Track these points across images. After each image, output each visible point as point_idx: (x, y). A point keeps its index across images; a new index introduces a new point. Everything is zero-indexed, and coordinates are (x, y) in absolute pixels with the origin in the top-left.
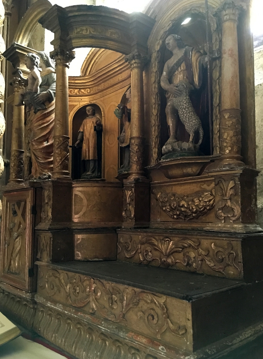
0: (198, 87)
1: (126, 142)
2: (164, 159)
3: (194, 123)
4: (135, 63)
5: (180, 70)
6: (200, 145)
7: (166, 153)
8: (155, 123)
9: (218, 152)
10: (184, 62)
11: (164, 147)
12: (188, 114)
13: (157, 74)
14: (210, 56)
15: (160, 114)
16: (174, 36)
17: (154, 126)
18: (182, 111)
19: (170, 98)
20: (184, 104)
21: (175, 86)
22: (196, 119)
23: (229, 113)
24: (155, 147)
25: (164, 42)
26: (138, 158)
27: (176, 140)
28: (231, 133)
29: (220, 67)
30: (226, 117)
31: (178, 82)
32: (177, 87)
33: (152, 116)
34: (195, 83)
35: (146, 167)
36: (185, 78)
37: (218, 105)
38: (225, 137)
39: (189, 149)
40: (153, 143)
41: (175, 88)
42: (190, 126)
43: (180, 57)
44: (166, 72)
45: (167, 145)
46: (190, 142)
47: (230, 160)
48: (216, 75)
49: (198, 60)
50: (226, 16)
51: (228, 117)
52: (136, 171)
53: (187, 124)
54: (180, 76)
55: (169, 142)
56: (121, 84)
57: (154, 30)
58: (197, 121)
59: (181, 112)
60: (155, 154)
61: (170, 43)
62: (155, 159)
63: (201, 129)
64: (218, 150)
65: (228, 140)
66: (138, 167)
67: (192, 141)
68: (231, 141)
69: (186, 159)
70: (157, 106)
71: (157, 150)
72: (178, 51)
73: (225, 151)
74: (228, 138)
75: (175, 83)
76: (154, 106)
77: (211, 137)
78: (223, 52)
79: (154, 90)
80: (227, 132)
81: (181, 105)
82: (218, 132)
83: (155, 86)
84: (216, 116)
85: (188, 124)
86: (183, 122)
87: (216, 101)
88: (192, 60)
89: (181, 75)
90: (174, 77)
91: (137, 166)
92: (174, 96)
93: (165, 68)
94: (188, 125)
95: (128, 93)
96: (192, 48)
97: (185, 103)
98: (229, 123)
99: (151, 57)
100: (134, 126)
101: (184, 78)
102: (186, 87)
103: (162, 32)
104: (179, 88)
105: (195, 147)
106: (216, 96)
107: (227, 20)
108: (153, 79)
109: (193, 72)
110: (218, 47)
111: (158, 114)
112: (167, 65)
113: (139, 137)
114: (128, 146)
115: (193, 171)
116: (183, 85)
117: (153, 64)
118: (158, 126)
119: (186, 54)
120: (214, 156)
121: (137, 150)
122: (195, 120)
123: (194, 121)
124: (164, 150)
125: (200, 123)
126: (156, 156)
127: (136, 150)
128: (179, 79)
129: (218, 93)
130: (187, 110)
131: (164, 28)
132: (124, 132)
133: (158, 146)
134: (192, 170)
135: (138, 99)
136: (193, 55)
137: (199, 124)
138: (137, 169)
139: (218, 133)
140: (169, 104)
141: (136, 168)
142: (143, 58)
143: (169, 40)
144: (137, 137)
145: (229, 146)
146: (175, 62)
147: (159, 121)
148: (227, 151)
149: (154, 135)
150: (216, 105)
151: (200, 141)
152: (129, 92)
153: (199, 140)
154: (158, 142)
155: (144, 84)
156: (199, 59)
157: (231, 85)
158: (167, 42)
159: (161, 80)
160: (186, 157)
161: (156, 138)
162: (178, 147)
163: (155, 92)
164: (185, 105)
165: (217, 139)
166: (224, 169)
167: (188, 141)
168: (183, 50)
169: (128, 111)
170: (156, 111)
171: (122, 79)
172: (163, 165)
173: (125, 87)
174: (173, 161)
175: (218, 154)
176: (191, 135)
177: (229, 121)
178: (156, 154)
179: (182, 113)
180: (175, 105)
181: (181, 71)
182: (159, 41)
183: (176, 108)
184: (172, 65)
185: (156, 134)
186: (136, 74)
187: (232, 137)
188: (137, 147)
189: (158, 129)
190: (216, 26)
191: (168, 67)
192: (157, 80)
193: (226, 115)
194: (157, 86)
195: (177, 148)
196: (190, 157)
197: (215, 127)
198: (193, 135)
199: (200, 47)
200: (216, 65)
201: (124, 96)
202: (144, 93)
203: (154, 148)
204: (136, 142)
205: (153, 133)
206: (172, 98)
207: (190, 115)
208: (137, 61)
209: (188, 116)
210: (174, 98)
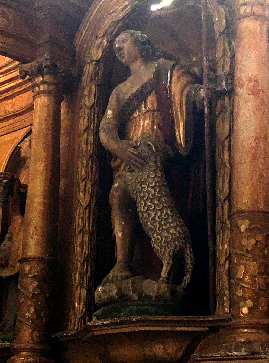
0: (183, 152)
1: (12, 266)
2: (98, 318)
3: (172, 234)
4: (43, 83)
5: (143, 108)
6: (186, 289)
7: (104, 304)
8: (84, 226)
9: (227, 310)
10: (154, 92)
11: (100, 289)
12: (159, 214)
13: (94, 110)
14: (210, 87)
15: (95, 205)
16: (133, 34)
17: (80, 233)
18: (145, 204)
19: (121, 171)
20: (150, 189)
21: (131, 146)
22: (177, 225)
23: (249, 219)
24: (81, 285)
25: (111, 43)
26: (36, 311)
27: (127, 273)
28: (253, 266)
29: (232, 113)
30: (243, 228)
31: (139, 135)
32: (135, 148)
33: (76, 209)
34: (179, 140)
35: (56, 335)
36: (155, 127)
37: (227, 197)
38: (240, 275)
39: (158, 297)
40: (76, 274)
41: (132, 150)
42: (163, 241)
43: (145, 80)
44: (113, 110)
45: (108, 284)
46: (161, 279)
47: (250, 331)
48: (223, 129)
49: (185, 92)
50: (244, 8)
51: (246, 230)
52: (31, 345)
53: (155, 235)
54: (144, 123)
55: (113, 277)
56: (11, 121)
57: (92, 15)
58: (179, 232)
59: (144, 207)
60: (79, 304)
61: (123, 47)
62: (79, 316)
63: (188, 251)
64: (225, 304)
65: (246, 283)
66: (36, 334)
67: (168, 279)
68: (253, 285)
69: (151, 321)
70: (89, 186)
71: (84, 292)
72: (142, 67)
73: (239, 309)
74: (247, 278)
75: (133, 137)
76: (82, 185)
77: (211, 270)
78: (236, 82)
79: (84, 146)
80: (244, 265)
81: (143, 190)
82: (226, 260)
83: (87, 140)
84: (223, 223)
85: (159, 237)
86: (146, 230)
87: (223, 187)
88: (171, 91)
89: (147, 122)
90: (130, 123)
91: (33, 331)
92: (129, 168)
93: (112, 100)
94: (158, 239)
95: (25, 145)
96: (172, 63)
97: (152, 187)
98: (249, 243)
99: (81, 73)
100: (32, 230)
101: (153, 127)
102: (155, 150)
103: (108, 22)
104: (140, 150)
105: (173, 292)
106: (223, 177)
107: (246, 16)
108: (83, 123)
109: (173, 117)
110: (227, 69)
111: (93, 205)
112: (115, 96)
113: (43, 258)
114: (15, 278)
115: (168, 353)
116: (149, 145)
117: (84, 89)
118: (91, 235)
119: (159, 75)
120: (216, 318)
121: (35, 289)
122: (175, 228)
123: (172, 231)
124: (100, 297)
125: (187, 234)
126: (81, 308)
127: (33, 291)
128: (141, 129)
129: (228, 170)
130: (156, 202)
131: (113, 12)
132: (10, 239)
133: (89, 283)
134: (165, 349)
135: (46, 166)
136: (174, 79)
137: (184, 239)
138: (33, 339)
139: (227, 262)
140: (116, 185)
141: (31, 335)
142: (63, 74)
143: (123, 41)
144: (38, 258)
145: (249, 298)
146: (134, 90)
147: (93, 220)
148: (245, 310)
149: (81, 255)
150: (222, 198)
151: (187, 278)
152: (28, 143)
153: (184, 275)
154: (89, 273)
155: (62, 131)
156: (187, 89)
157: (254, 158)
158: (117, 45)
159: (100, 129)
160: (151, 318)
161: (84, 261)
162: (134, 292)
163: (86, 152)
164: (153, 191)
165: (225, 278)
166: (236, 353)
167: (156, 276)
168: (153, 67)
169: (22, 190)
170: (88, 197)
171: (13, 110)
172: (95, 333)
173: (19, 129)
174: (119, 324)
175: (227, 313)
176: (165, 263)
177: (248, 238)
178: (82, 304)
179: (145, 210)
180: (130, 188)
181: (147, 111)
182: (100, 40)
183: (133, 196)
184: (127, 96)
185: (86, 251)
186: (45, 109)
187: (256, 277)
188: (35, 284)
189: (90, 240)
190: (224, 22)
191: (118, 101)
192: (92, 125)
193: (242, 224)
194: (91, 139)
195: (131, 293)
196: (160, 318)
197: (221, 248)
198: (168, 263)
199: (194, 59)
200: (223, 107)
201: (16, 151)
202: (62, 151)
203: (79, 288)
204: (33, 271)
205: (79, 249)
206: (124, 173)
207: (163, 217)
208: (47, 78)
209: (158, 218)
210: (129, 173)
